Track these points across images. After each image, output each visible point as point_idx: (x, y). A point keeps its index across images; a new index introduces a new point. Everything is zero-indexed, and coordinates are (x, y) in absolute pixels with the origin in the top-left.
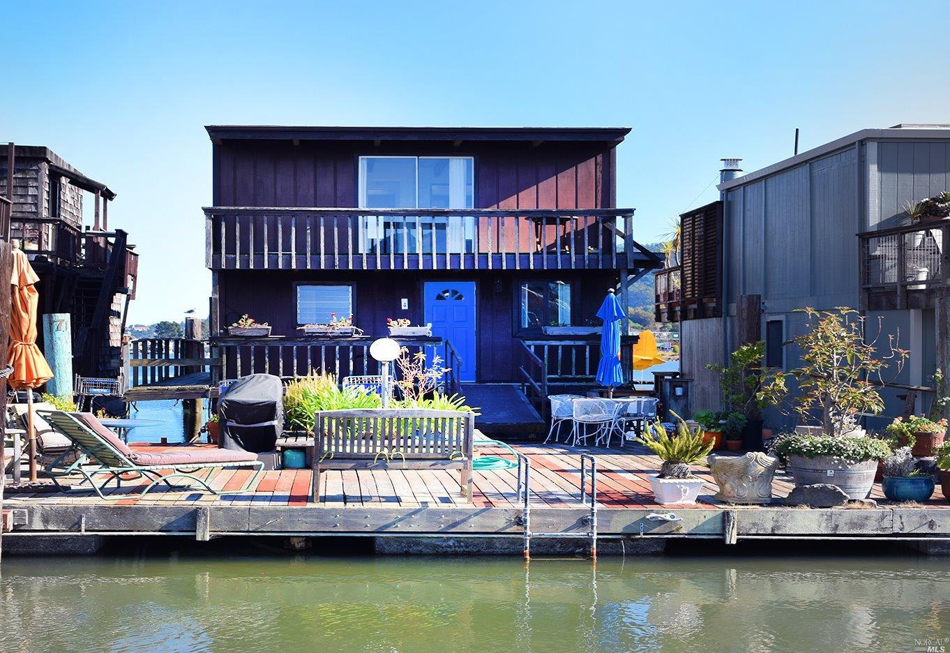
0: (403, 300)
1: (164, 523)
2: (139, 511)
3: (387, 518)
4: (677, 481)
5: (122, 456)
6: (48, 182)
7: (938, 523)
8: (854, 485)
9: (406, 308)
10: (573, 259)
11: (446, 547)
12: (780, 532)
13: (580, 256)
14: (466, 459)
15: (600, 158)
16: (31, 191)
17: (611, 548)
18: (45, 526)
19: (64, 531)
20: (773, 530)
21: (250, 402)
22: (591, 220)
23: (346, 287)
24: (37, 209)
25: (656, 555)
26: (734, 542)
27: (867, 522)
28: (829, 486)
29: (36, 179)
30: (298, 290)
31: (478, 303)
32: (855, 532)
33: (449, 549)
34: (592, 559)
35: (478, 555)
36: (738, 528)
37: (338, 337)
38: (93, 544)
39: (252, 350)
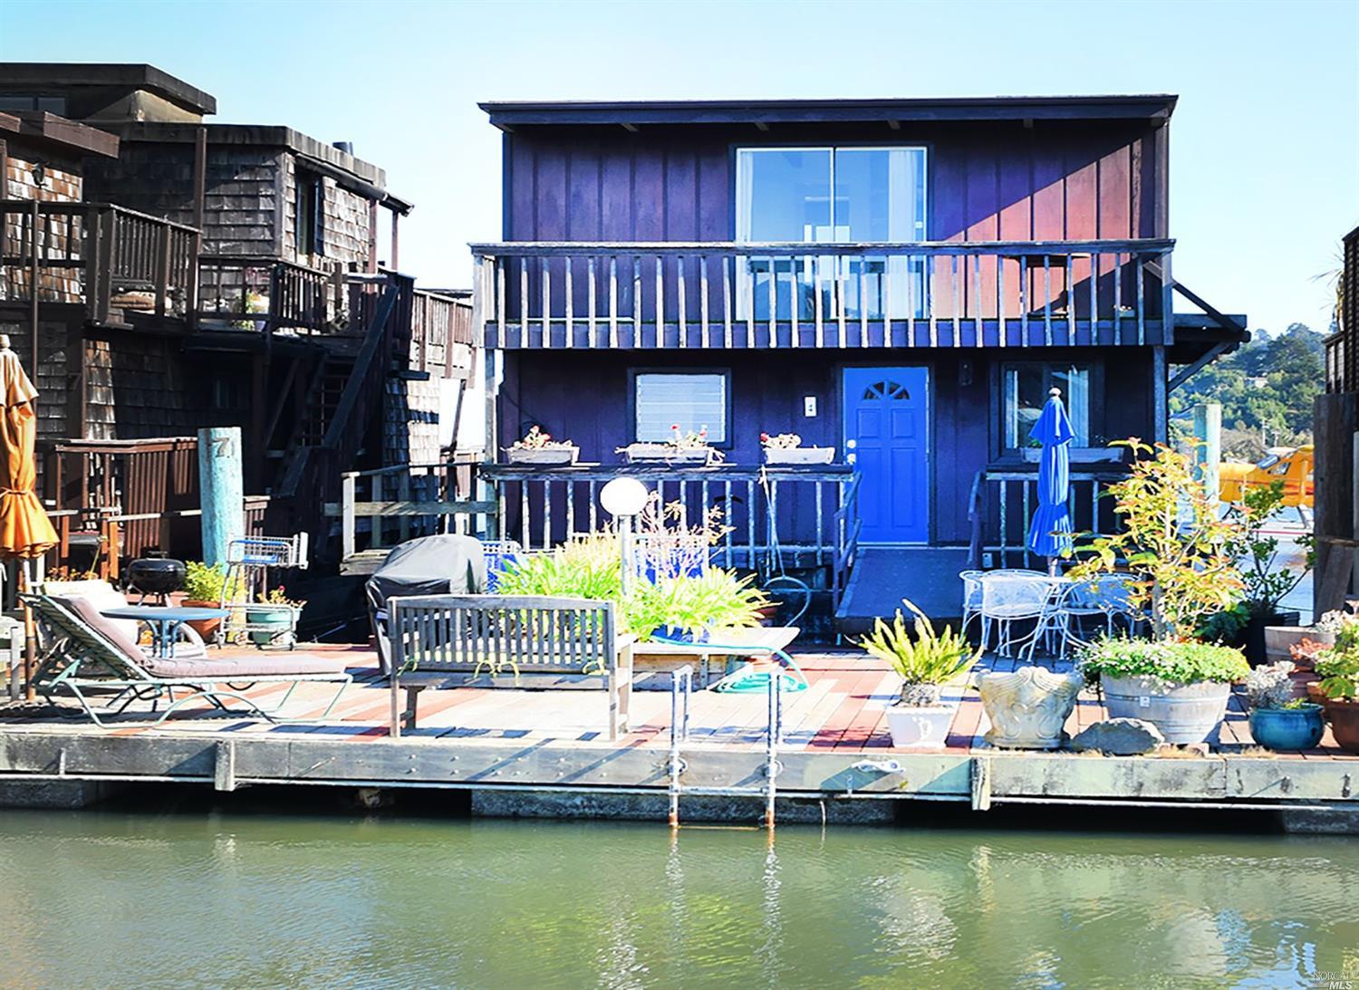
0: (807, 399)
1: (173, 764)
2: (138, 744)
3: (483, 762)
4: (915, 710)
5: (130, 663)
6: (293, 186)
7: (1295, 783)
8: (1181, 722)
9: (814, 413)
10: (1072, 331)
11: (571, 806)
12: (1055, 793)
13: (1082, 324)
14: (607, 672)
15: (1137, 146)
16: (264, 205)
17: (810, 813)
18: (12, 765)
19: (38, 773)
20: (1045, 790)
21: (412, 582)
22: (1126, 258)
23: (717, 377)
24: (272, 235)
25: (877, 825)
26: (985, 806)
27: (1186, 780)
28: (1131, 722)
29: (271, 183)
30: (639, 383)
31: (933, 407)
32: (1168, 795)
33: (575, 810)
34: (767, 829)
35: (617, 820)
36: (992, 786)
37: (684, 466)
38: (80, 793)
39: (547, 487)
